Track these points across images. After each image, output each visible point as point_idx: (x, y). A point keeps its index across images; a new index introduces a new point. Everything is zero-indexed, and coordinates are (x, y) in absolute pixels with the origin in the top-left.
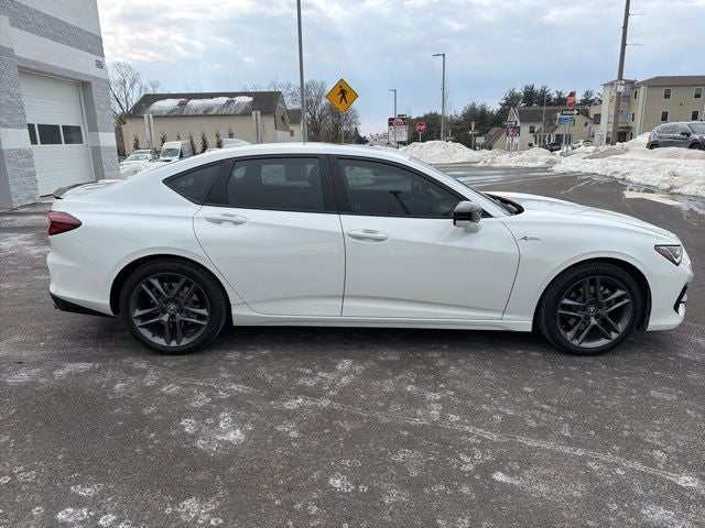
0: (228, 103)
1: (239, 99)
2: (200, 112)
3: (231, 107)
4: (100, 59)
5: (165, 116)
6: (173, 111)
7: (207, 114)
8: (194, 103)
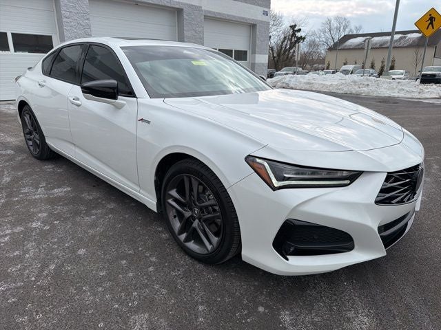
0: (401, 38)
1: (410, 36)
2: (377, 46)
3: (402, 41)
4: (266, 9)
5: (352, 49)
6: (358, 45)
7: (381, 47)
8: (376, 39)
